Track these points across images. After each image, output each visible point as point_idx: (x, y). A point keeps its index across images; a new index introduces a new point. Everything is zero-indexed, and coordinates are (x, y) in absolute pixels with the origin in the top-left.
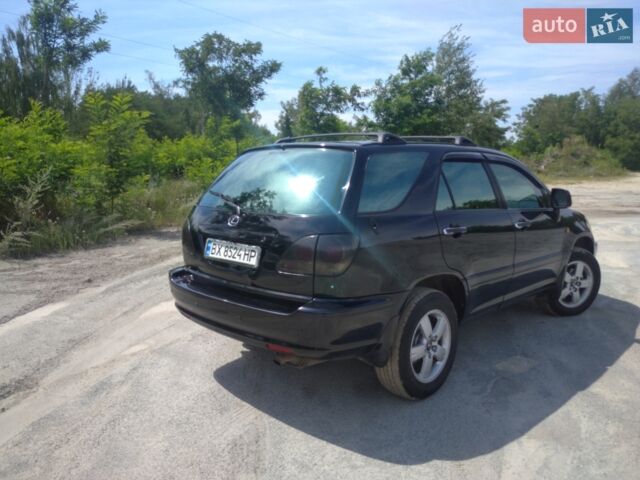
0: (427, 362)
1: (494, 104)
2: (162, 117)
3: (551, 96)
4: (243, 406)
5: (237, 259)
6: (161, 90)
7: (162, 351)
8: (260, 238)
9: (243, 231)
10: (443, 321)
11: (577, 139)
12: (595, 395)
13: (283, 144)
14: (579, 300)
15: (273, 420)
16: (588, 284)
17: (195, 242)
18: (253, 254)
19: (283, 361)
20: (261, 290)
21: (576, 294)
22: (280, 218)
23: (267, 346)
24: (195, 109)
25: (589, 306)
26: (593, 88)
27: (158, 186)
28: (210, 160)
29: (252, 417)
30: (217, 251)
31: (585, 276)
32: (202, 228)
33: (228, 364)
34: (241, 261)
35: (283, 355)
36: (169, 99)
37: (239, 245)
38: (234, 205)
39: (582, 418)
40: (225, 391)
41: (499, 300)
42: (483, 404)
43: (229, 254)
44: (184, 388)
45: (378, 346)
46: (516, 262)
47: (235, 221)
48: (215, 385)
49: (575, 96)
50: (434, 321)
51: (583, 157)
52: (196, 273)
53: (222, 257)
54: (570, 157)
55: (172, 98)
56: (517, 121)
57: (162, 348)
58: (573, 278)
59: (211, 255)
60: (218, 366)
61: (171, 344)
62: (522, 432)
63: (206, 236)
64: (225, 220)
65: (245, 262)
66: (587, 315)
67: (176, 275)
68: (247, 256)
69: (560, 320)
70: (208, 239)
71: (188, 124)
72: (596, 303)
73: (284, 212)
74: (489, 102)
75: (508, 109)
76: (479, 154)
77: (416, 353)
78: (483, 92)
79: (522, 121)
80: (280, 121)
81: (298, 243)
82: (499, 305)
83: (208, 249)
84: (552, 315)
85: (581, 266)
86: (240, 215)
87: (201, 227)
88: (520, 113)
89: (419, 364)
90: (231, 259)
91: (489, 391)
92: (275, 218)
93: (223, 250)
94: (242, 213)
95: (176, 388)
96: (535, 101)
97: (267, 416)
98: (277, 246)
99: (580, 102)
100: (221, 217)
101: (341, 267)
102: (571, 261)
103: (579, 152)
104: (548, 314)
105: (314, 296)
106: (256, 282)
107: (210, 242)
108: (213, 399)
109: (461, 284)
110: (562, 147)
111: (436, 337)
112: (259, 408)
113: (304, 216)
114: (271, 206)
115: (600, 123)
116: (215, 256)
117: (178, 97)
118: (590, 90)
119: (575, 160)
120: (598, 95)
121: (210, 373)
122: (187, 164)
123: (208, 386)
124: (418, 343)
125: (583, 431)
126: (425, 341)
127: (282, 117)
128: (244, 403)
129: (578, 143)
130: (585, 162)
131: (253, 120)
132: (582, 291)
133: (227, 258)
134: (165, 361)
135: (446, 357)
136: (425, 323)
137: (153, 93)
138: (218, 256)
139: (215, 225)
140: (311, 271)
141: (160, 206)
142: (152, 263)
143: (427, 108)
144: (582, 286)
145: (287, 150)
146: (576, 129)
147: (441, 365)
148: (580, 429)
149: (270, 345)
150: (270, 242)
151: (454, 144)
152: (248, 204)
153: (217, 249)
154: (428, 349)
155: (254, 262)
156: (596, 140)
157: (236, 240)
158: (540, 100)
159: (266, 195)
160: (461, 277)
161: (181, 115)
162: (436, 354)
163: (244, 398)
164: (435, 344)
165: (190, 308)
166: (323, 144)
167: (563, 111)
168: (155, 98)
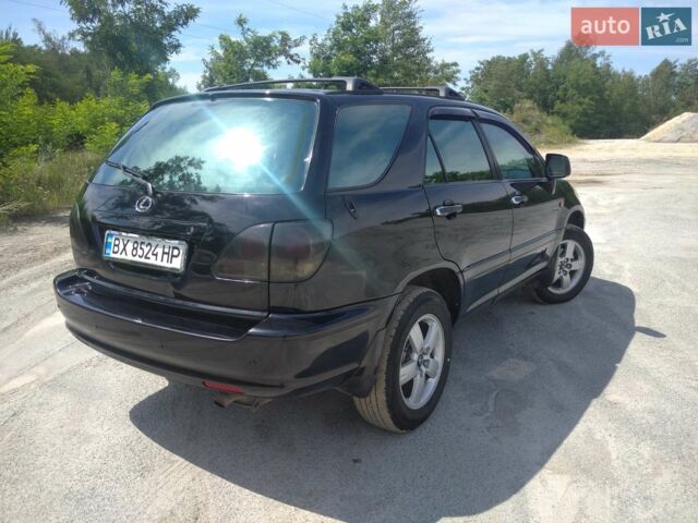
0: (418, 381)
1: (445, 66)
2: (57, 77)
3: (499, 57)
4: (173, 462)
5: (152, 261)
6: (54, 44)
7: (55, 384)
8: (184, 228)
9: (158, 218)
10: (435, 327)
11: (528, 104)
12: (614, 404)
13: (210, 93)
14: (570, 284)
15: (218, 479)
16: (579, 265)
17: (88, 235)
18: (176, 252)
19: (227, 402)
20: (191, 304)
21: (566, 278)
22: (211, 199)
23: (204, 383)
24: (99, 67)
25: (580, 291)
26: (542, 50)
27: (51, 159)
28: (114, 125)
29: (188, 477)
30: (124, 248)
31: (576, 256)
32: (98, 217)
33: (150, 398)
34: (159, 263)
35: (226, 393)
36: (64, 55)
37: (155, 241)
38: (144, 181)
39: (608, 438)
40: (147, 440)
41: (495, 293)
42: (489, 429)
43: (140, 252)
44: (88, 439)
45: (361, 371)
46: (513, 245)
47: (146, 204)
48: (132, 431)
49: (524, 58)
50: (425, 328)
51: (534, 123)
52: (94, 280)
53: (130, 257)
54: (520, 123)
55: (68, 53)
56: (465, 85)
57: (55, 379)
58: (563, 259)
59: (113, 255)
60: (136, 402)
61: (69, 371)
62: (541, 464)
63: (103, 228)
64: (131, 204)
65: (165, 264)
66: (578, 301)
67: (64, 283)
68: (169, 256)
69: (548, 308)
70: (108, 232)
71: (90, 85)
72: (589, 287)
73: (218, 189)
74: (440, 62)
75: (459, 71)
76: (468, 110)
77: (405, 373)
78: (432, 50)
79: (470, 85)
80: (203, 82)
81: (242, 235)
82: (494, 299)
83: (108, 245)
84: (541, 304)
85: (571, 245)
86: (154, 195)
87: (96, 214)
88: (468, 76)
89: (409, 386)
90: (143, 260)
91: (491, 409)
92: (204, 198)
93: (130, 247)
94: (155, 193)
95: (74, 440)
96: (481, 63)
97: (208, 474)
98: (210, 239)
99: (530, 66)
100: (127, 198)
101: (307, 268)
102: (564, 239)
103: (530, 119)
104: (535, 302)
105: (271, 310)
106: (183, 292)
107: (111, 235)
108: (130, 454)
109: (457, 277)
110: (512, 113)
111: (428, 348)
112: (197, 464)
113: (247, 195)
114: (199, 182)
115: (548, 88)
116: (118, 256)
117: (75, 53)
118: (540, 52)
119: (525, 126)
120: (546, 58)
121: (124, 413)
122: (89, 132)
123: (122, 433)
124: (408, 360)
125: (614, 456)
126: (415, 357)
127: (204, 77)
128: (176, 457)
129: (529, 108)
130: (536, 130)
131: (171, 80)
132: (572, 273)
133: (137, 259)
134: (60, 398)
135: (439, 371)
136: (415, 333)
137: (44, 48)
138: (123, 256)
139: (119, 210)
140: (264, 276)
141: (54, 184)
142: (44, 258)
143: (372, 68)
144: (573, 268)
145: (218, 101)
146: (525, 95)
147: (433, 382)
148: (609, 454)
149: (208, 382)
150: (202, 234)
151: (438, 96)
152: (167, 178)
153: (121, 247)
154: (419, 365)
155: (177, 263)
156: (546, 106)
157: (149, 233)
158: (488, 62)
159: (190, 164)
160: (457, 270)
161: (81, 75)
162: (429, 370)
163: (174, 449)
164: (426, 357)
165: (87, 331)
166: (268, 92)
167: (512, 74)
168: (47, 53)
